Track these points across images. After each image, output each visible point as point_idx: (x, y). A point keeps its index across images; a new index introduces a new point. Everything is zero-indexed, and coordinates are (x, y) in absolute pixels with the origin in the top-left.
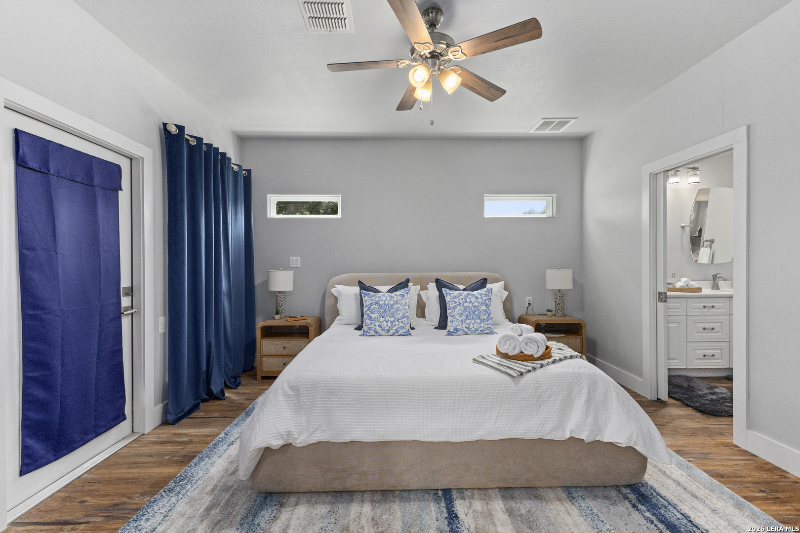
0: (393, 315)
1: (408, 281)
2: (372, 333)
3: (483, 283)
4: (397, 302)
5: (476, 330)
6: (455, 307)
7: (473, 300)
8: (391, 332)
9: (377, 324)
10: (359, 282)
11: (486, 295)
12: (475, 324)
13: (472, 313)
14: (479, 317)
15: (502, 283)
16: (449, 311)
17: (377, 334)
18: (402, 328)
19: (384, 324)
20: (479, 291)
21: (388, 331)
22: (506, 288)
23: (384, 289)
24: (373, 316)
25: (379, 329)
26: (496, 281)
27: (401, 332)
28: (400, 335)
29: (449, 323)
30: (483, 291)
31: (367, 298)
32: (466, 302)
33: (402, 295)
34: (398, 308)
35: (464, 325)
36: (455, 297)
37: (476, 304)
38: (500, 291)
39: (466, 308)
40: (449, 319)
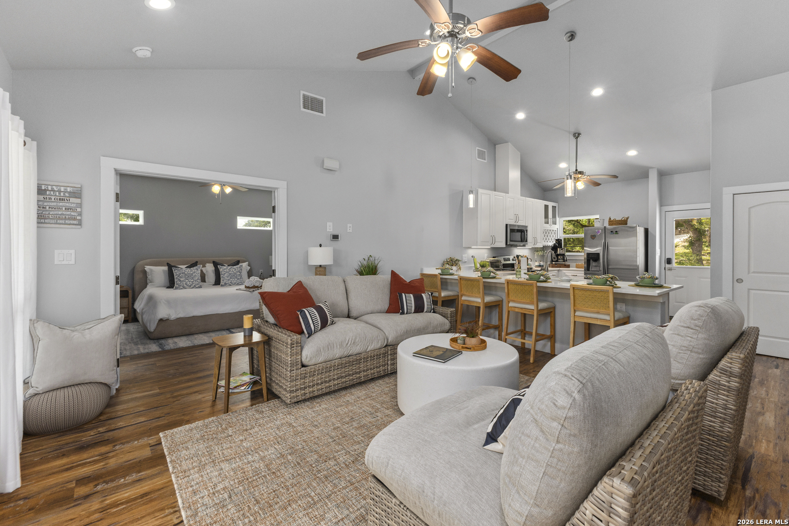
0: (193, 278)
1: (197, 262)
2: (181, 287)
3: (238, 263)
4: (194, 272)
5: (235, 283)
6: (225, 274)
7: (233, 270)
8: (192, 287)
9: (184, 283)
10: (167, 263)
11: (239, 268)
12: (234, 281)
13: (233, 276)
14: (236, 277)
15: (247, 263)
16: (221, 276)
17: (184, 288)
18: (198, 284)
19: (188, 283)
20: (236, 266)
21: (190, 286)
22: (249, 265)
23: (183, 267)
24: (182, 279)
25: (185, 285)
26: (244, 262)
27: (197, 286)
28: (197, 288)
29: (221, 281)
30: (238, 266)
31: (176, 271)
32: (230, 271)
33: (197, 269)
34: (195, 275)
35: (229, 281)
36: (225, 269)
37: (235, 272)
38: (246, 267)
39: (230, 274)
40: (222, 279)
